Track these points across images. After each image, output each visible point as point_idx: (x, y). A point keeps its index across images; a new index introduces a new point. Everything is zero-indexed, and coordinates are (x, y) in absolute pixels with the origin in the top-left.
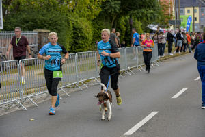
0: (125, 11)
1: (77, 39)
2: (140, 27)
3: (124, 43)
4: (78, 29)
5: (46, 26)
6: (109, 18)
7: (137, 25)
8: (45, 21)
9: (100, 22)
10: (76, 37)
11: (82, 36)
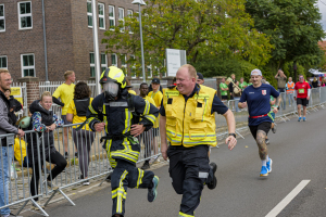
0: (289, 58)
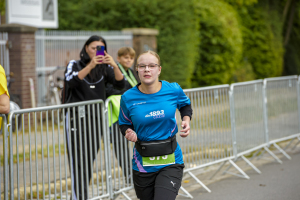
1: (206, 50)
4: (212, 27)
5: (148, 21)
8: (146, 9)
9: (258, 12)
10: (206, 47)
11: (219, 45)
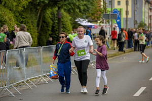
2: (69, 21)
3: (51, 39)
6: (34, 10)
7: (65, 19)
